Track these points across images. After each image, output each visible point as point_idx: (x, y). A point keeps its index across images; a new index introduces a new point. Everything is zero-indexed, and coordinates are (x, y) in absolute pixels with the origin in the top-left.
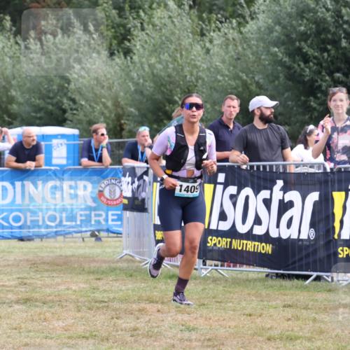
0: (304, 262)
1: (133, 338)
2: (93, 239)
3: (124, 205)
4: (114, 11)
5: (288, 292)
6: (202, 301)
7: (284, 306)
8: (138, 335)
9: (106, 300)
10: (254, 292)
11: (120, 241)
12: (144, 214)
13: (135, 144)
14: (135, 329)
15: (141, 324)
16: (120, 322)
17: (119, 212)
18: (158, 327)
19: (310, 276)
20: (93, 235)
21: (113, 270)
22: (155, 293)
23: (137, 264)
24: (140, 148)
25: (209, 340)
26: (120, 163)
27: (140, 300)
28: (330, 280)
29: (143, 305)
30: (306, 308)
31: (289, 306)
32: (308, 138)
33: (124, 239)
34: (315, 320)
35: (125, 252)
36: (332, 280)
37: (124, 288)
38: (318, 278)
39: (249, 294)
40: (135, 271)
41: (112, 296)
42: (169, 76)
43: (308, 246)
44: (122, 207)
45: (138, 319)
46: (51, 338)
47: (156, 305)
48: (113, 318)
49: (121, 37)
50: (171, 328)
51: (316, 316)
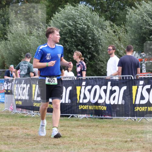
0: (68, 111)
1: (8, 139)
3: (5, 92)
5: (62, 121)
6: (32, 125)
7: (61, 126)
8: (10, 137)
10: (50, 122)
11: (4, 105)
13: (9, 71)
14: (9, 135)
16: (3, 133)
17: (3, 95)
18: (17, 134)
19: (70, 116)
21: (1, 115)
22: (16, 123)
23: (10, 113)
24: (10, 72)
25: (35, 138)
26: (4, 78)
27: (10, 125)
28: (76, 117)
29: (12, 127)
30: (68, 127)
31: (63, 126)
32: (68, 68)
33: (5, 104)
34: (71, 131)
35: (6, 109)
36: (77, 117)
37: (5, 121)
38: (72, 116)
39: (49, 122)
40: (9, 115)
41: (1, 124)
42: (20, 48)
43: (69, 105)
44: (4, 93)
45: (10, 132)
47: (16, 127)
48: (1, 132)
50: (21, 135)
51: (72, 129)
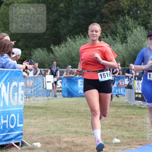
1: (128, 126)
2: (117, 97)
4: (122, 30)
8: (130, 125)
9: (121, 115)
12: (132, 90)
13: (129, 69)
14: (129, 123)
15: (131, 122)
16: (125, 121)
17: (124, 89)
18: (136, 123)
20: (116, 96)
21: (122, 106)
22: (135, 113)
23: (129, 104)
26: (124, 75)
29: (131, 116)
33: (125, 97)
35: (126, 101)
37: (125, 111)
40: (129, 106)
41: (122, 113)
44: (125, 87)
45: (130, 120)
46: (105, 126)
47: (135, 116)
48: (122, 120)
49: (124, 38)
50: (140, 123)
